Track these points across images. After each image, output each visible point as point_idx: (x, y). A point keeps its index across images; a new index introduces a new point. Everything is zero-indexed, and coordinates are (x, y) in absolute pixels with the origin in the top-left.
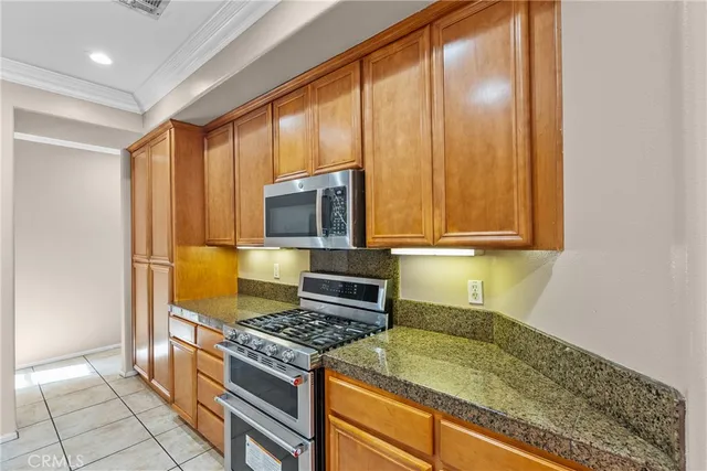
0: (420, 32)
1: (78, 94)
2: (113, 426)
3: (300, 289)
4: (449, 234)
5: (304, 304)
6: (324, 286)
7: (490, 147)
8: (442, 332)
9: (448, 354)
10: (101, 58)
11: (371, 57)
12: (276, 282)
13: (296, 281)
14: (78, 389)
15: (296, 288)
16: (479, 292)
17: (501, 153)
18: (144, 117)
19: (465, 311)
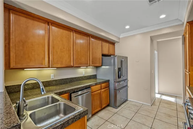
10: (163, 16)
18: (183, 24)
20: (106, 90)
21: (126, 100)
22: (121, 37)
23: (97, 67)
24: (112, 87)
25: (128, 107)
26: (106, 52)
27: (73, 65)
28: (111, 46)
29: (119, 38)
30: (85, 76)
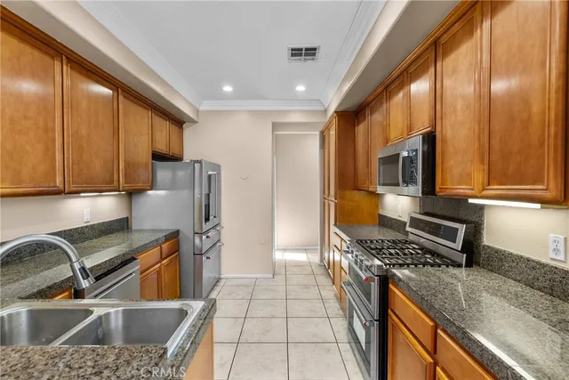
0: (473, 9)
1: (296, 108)
2: (307, 287)
3: (408, 224)
4: (492, 187)
5: (411, 237)
6: (422, 225)
7: (526, 103)
8: (519, 281)
9: (524, 305)
10: (301, 88)
11: (441, 39)
12: (400, 219)
13: (406, 219)
14: (299, 265)
15: (405, 224)
16: (561, 247)
17: (535, 109)
18: (326, 111)
19: (544, 266)
20: (171, 261)
21: (218, 280)
22: (201, 108)
23: (132, 194)
24: (186, 249)
25: (229, 294)
26: (162, 147)
27: (61, 187)
28: (174, 129)
29: (197, 111)
30: (93, 226)
